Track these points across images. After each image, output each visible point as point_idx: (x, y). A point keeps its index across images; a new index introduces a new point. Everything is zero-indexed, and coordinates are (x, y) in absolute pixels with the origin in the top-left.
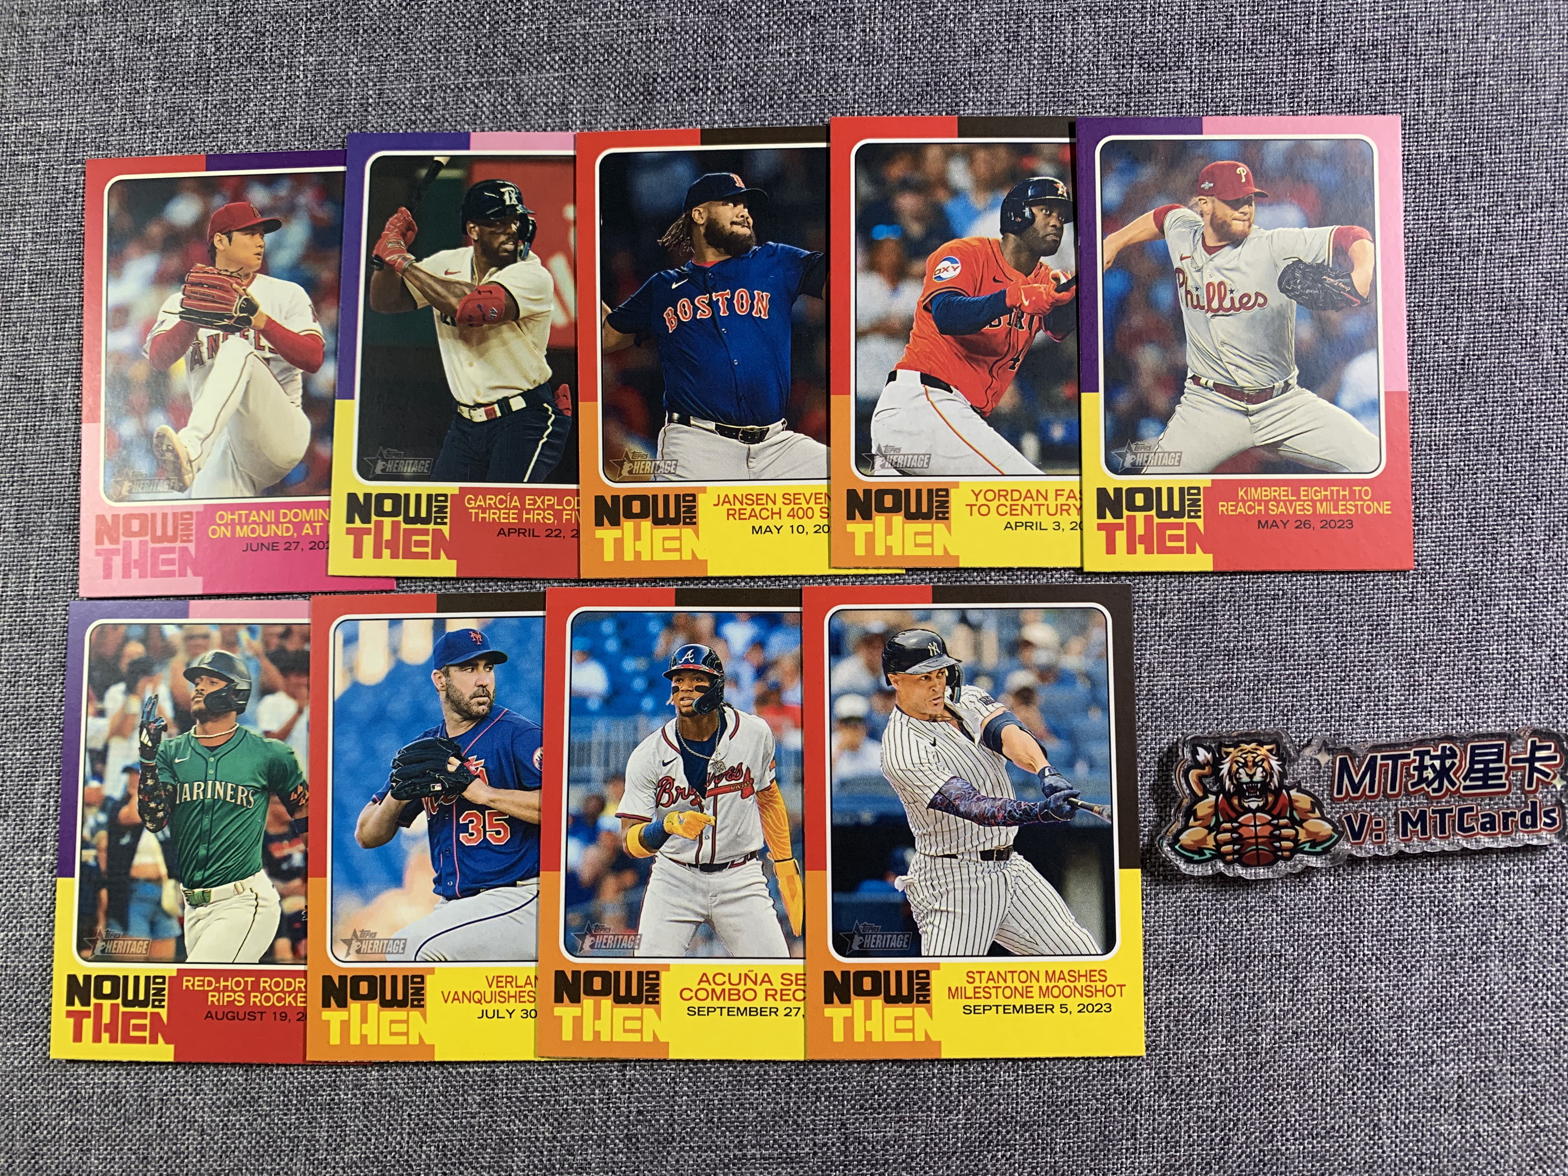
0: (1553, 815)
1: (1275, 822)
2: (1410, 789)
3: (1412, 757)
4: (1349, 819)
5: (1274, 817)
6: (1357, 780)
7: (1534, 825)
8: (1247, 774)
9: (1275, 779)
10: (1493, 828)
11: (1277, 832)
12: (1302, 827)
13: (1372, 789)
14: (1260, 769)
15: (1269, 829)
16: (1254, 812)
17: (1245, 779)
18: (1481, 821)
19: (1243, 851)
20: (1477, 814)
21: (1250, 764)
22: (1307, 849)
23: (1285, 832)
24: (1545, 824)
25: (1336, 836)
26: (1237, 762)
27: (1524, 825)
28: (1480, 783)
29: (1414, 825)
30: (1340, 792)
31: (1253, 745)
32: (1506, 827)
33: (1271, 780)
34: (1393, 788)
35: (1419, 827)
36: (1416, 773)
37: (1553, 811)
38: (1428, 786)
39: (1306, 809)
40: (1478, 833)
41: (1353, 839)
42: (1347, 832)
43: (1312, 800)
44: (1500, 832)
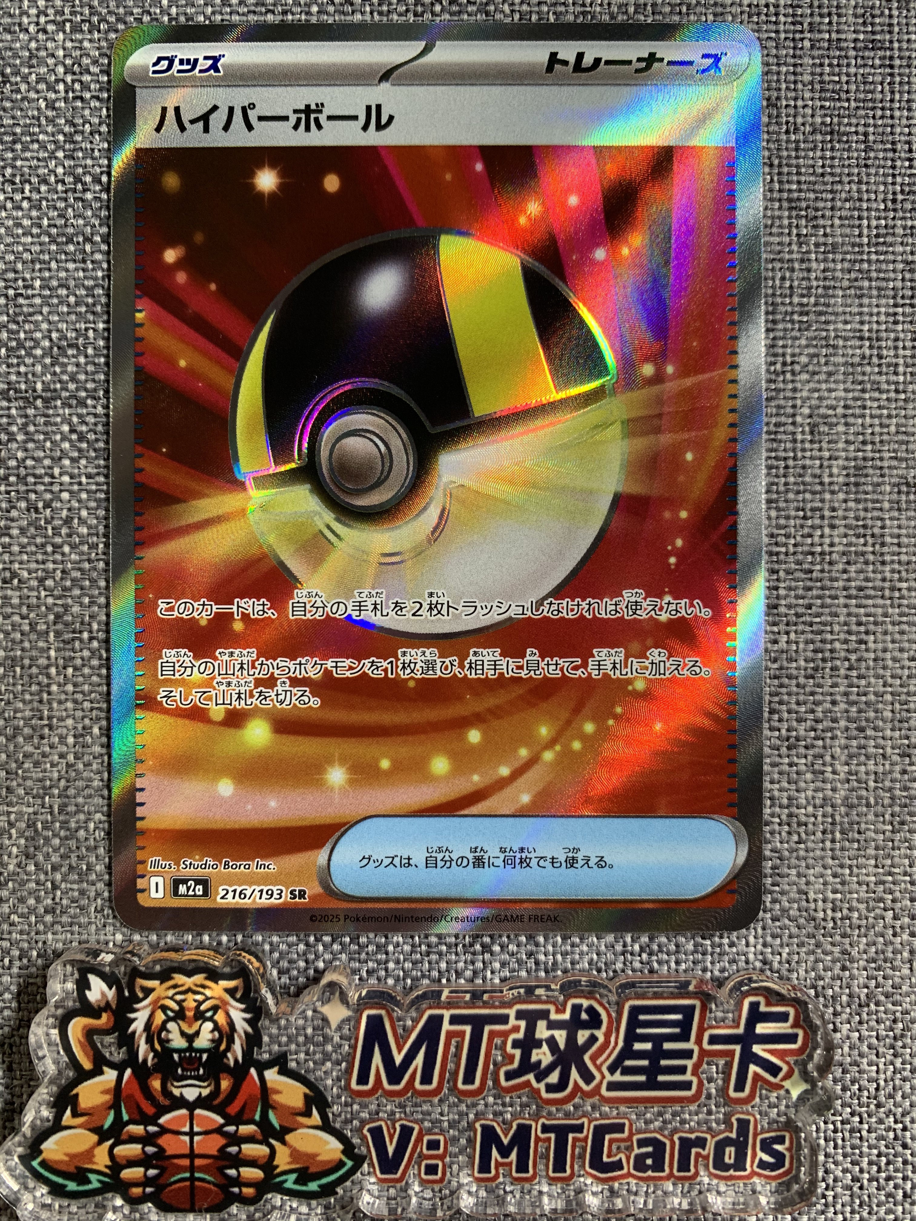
1: (231, 1129)
5: (229, 1120)
8: (183, 1034)
9: (238, 1047)
11: (234, 1149)
12: (284, 1142)
14: (209, 1025)
15: (220, 1141)
16: (191, 1106)
17: (178, 1042)
19: (163, 1181)
21: (190, 1014)
22: (289, 1185)
23: (249, 1149)
25: (349, 1164)
26: (164, 1008)
31: (199, 978)
33: (228, 1048)
39: (293, 1108)
40: (629, 1175)
41: (382, 1172)
42: (371, 1159)
43: (307, 1091)
44: (671, 1175)
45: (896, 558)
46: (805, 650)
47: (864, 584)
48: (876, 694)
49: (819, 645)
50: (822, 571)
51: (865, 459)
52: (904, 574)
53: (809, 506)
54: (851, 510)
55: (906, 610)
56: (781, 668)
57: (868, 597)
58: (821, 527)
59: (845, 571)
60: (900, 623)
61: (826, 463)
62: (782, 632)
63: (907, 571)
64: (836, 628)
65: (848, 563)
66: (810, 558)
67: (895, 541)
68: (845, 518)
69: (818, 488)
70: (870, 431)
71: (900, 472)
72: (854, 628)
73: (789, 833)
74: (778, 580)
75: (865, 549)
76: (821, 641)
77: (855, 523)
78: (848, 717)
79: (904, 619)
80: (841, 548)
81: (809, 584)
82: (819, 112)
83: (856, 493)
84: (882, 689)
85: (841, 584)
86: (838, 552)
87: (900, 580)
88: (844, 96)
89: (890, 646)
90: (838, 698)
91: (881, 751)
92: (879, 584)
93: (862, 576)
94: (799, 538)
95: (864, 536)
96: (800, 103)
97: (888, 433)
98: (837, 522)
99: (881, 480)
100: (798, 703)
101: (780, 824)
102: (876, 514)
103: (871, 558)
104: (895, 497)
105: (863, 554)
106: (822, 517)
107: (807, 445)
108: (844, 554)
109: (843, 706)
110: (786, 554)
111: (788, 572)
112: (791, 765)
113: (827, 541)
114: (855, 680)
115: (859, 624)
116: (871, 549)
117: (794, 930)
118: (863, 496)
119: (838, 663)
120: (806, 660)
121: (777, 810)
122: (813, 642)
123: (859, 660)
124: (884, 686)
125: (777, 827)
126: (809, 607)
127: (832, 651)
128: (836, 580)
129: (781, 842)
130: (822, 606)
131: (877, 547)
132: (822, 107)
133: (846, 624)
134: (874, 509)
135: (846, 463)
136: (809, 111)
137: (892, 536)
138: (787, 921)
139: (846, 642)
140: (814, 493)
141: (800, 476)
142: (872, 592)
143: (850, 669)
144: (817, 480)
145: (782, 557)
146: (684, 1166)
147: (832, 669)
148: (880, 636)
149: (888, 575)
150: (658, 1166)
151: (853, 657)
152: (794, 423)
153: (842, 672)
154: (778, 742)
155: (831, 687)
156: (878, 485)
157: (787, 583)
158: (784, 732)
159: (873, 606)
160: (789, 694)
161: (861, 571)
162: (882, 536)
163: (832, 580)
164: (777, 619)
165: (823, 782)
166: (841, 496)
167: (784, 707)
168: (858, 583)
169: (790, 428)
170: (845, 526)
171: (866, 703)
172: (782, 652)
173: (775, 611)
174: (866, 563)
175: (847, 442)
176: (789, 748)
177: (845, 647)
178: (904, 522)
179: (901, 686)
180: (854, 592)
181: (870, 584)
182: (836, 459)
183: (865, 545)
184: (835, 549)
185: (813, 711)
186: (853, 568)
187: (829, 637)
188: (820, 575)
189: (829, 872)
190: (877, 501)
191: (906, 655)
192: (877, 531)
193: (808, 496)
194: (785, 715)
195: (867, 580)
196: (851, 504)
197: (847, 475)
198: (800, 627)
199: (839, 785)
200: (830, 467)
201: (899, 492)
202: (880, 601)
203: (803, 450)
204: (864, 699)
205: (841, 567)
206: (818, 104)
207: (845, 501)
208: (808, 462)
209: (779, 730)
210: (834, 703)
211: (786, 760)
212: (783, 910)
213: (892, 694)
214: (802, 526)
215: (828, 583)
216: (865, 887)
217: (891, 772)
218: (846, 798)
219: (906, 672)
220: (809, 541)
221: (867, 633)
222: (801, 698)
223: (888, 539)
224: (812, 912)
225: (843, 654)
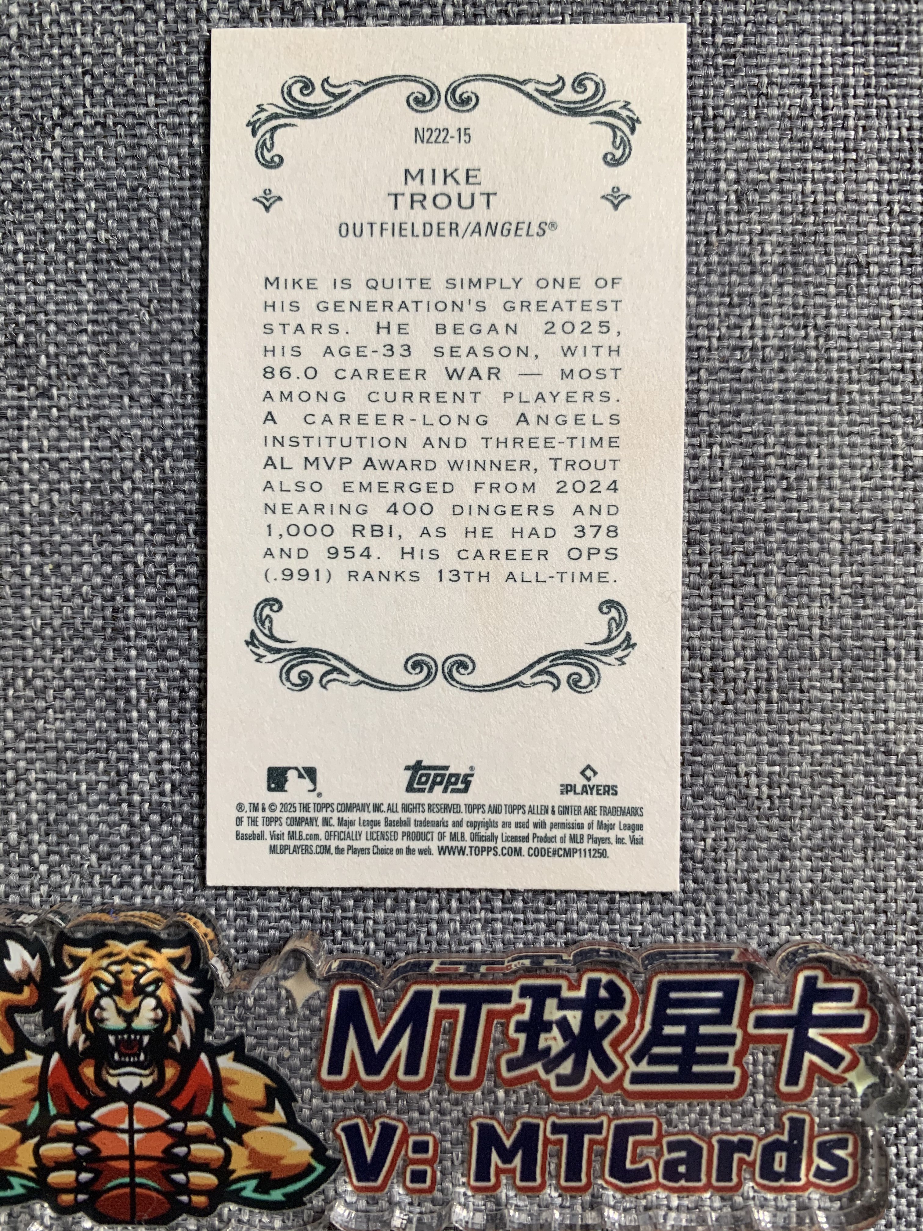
0: (840, 1153)
1: (178, 1126)
2: (505, 1074)
3: (516, 1000)
4: (352, 1133)
5: (176, 1116)
6: (378, 1044)
7: (792, 1173)
8: (119, 1012)
9: (185, 1028)
10: (693, 1174)
11: (181, 1150)
12: (241, 1143)
13: (412, 1068)
14: (151, 1002)
15: (165, 1140)
16: (130, 1099)
17: (114, 1022)
18: (667, 1156)
19: (96, 1187)
20: (658, 1142)
21: (128, 988)
22: (248, 1193)
23: (200, 1150)
24: (820, 1173)
25: (320, 1168)
26: (97, 981)
27: (768, 1172)
28: (674, 1069)
29: (507, 1156)
30: (335, 1067)
31: (138, 945)
32: (724, 1174)
33: (174, 1030)
34: (463, 1068)
35: (517, 1161)
36: (522, 1038)
37: (842, 1144)
38: (547, 1071)
39: (252, 1102)
40: (658, 1185)
41: (359, 1179)
42: (346, 1162)
43: (268, 1082)
44: (709, 1185)
45: (845, 354)
46: (732, 467)
47: (805, 386)
48: (820, 520)
49: (748, 460)
50: (753, 370)
51: (804, 234)
52: (855, 374)
53: (736, 290)
54: (788, 295)
55: (858, 419)
56: (702, 489)
57: (809, 402)
58: (751, 316)
59: (782, 370)
60: (851, 433)
61: (756, 239)
62: (704, 445)
63: (859, 370)
64: (771, 440)
65: (785, 360)
66: (738, 355)
67: (844, 333)
68: (781, 305)
69: (747, 269)
70: (812, 199)
71: (849, 250)
72: (792, 439)
73: (713, 691)
74: (698, 381)
75: (805, 343)
76: (752, 456)
77: (792, 311)
78: (787, 549)
79: (856, 429)
80: (776, 342)
81: (737, 385)
83: (795, 274)
84: (827, 515)
85: (776, 385)
86: (772, 347)
87: (850, 381)
89: (838, 462)
90: (774, 525)
91: (828, 591)
92: (823, 386)
93: (803, 376)
94: (724, 330)
95: (805, 327)
97: (835, 202)
98: (771, 311)
99: (824, 259)
100: (723, 531)
101: (702, 680)
102: (819, 300)
103: (814, 354)
104: (842, 279)
105: (803, 349)
106: (753, 305)
107: (733, 218)
108: (780, 348)
109: (779, 535)
110: (709, 349)
111: (710, 372)
112: (714, 607)
113: (760, 333)
114: (795, 504)
115: (800, 434)
116: (813, 343)
117: (722, 811)
118: (803, 279)
119: (773, 483)
120: (733, 480)
121: (698, 662)
122: (742, 457)
123: (799, 479)
124: (831, 510)
125: (698, 684)
126: (738, 413)
127: (766, 467)
128: (771, 381)
129: (703, 702)
130: (753, 413)
131: (821, 341)
133: (782, 434)
134: (816, 294)
135: (781, 239)
137: (839, 327)
138: (711, 800)
139: (783, 456)
140: (742, 275)
141: (725, 254)
142: (816, 397)
143: (787, 489)
144: (746, 260)
145: (704, 353)
147: (766, 490)
148: (825, 450)
149: (835, 376)
151: (793, 475)
152: (716, 191)
153: (779, 493)
154: (698, 580)
155: (765, 511)
156: (822, 265)
157: (710, 384)
158: (706, 567)
159: (817, 412)
160: (712, 521)
161: (802, 370)
162: (827, 327)
163: (766, 381)
164: (697, 429)
165: (755, 628)
166: (775, 279)
167: (706, 537)
168: (798, 385)
169: (711, 196)
170: (782, 316)
171: (808, 531)
172: (704, 468)
173: (695, 419)
174: (808, 360)
175: (782, 213)
176: (712, 587)
177: (782, 462)
178: (854, 311)
179: (852, 510)
180: (792, 396)
181: (813, 386)
182: (770, 234)
183: (806, 338)
184: (770, 343)
185: (742, 542)
186: (792, 366)
187: (762, 450)
188: (749, 375)
189: (764, 739)
190: (820, 285)
191: (858, 473)
192: (820, 321)
193: (734, 278)
194: (708, 547)
195: (809, 381)
196: (788, 289)
197: (783, 253)
198: (727, 439)
199: (775, 632)
200: (762, 243)
201: (848, 274)
202: (825, 408)
203: (728, 223)
204: (806, 526)
205: (776, 364)
207: (780, 285)
208: (734, 238)
209: (700, 565)
210: (768, 531)
211: (709, 602)
212: (708, 787)
213: (840, 520)
214: (727, 315)
215: (761, 385)
216: (809, 759)
217: (841, 616)
218: (785, 648)
219: (859, 494)
220: (737, 333)
221: (809, 445)
222: (728, 525)
223: (834, 332)
224: (744, 790)
225: (779, 472)
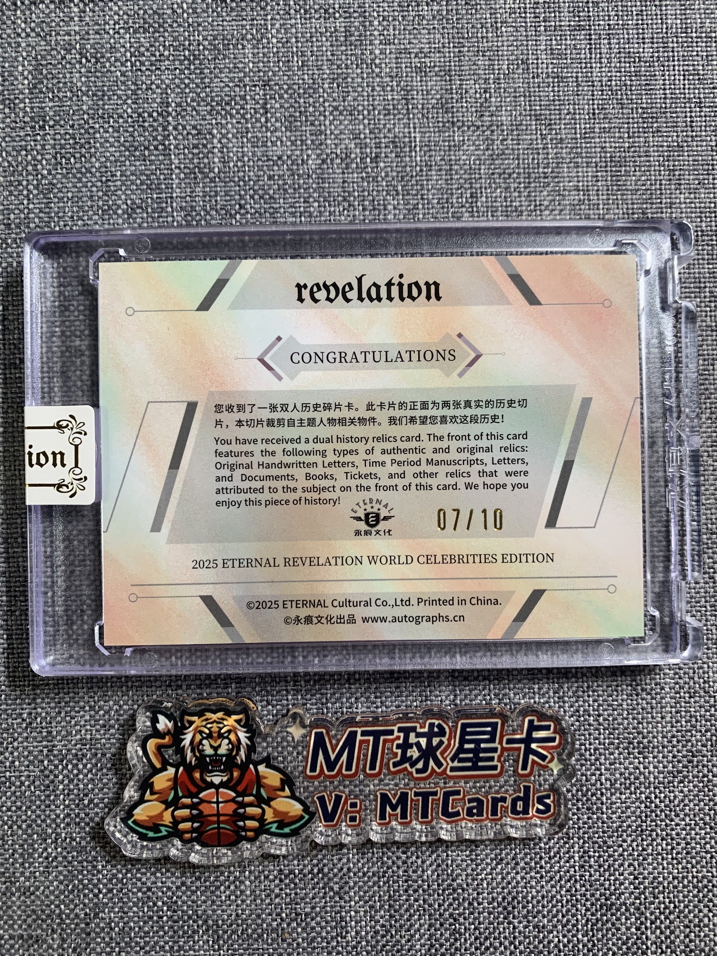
1: (240, 799)
5: (239, 795)
8: (211, 746)
9: (242, 753)
11: (241, 811)
12: (269, 806)
14: (226, 741)
15: (234, 806)
16: (217, 787)
17: (209, 751)
19: (202, 830)
21: (215, 735)
22: (273, 830)
23: (250, 810)
25: (308, 817)
26: (201, 732)
31: (220, 714)
33: (237, 754)
39: (274, 787)
40: (464, 819)
41: (325, 821)
42: (319, 814)
43: (282, 777)
44: (487, 818)
82: (550, 66)
88: (564, 57)
96: (540, 61)
132: (552, 63)
136: (545, 66)
146: (494, 813)
150: (480, 814)
206: (550, 61)
